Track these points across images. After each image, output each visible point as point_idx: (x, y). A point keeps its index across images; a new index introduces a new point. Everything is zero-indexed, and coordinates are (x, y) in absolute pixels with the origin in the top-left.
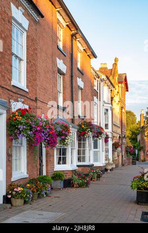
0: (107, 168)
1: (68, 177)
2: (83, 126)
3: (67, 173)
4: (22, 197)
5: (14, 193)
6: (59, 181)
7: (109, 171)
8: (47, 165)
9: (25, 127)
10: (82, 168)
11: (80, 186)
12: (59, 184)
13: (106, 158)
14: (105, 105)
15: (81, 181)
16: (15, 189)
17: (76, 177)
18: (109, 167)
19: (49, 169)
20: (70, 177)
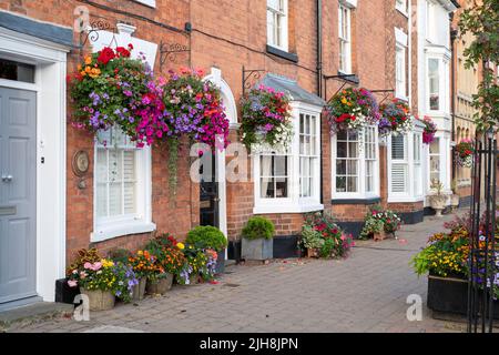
0: (435, 207)
1: (289, 231)
2: (344, 101)
3: (289, 221)
4: (103, 287)
5: (84, 274)
6: (260, 241)
7: (439, 214)
8: (229, 200)
9: (105, 96)
10: (347, 206)
11: (322, 254)
12: (259, 249)
13: (433, 181)
14: (430, 49)
15: (323, 242)
16: (87, 265)
17: (311, 231)
18: (439, 205)
19: (235, 209)
20: (298, 230)
